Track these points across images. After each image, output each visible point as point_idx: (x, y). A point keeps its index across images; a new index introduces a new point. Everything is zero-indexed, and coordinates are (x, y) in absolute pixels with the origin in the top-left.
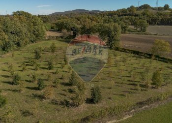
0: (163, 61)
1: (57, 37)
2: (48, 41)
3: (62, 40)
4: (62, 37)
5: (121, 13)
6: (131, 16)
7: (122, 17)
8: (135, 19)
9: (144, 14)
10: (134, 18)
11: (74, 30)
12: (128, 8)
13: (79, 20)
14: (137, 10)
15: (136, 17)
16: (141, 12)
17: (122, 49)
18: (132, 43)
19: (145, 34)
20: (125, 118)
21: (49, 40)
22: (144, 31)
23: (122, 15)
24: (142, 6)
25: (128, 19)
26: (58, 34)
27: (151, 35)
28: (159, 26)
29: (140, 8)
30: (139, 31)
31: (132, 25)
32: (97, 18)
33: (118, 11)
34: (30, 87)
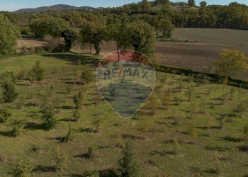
1: (36, 49)
2: (22, 58)
3: (48, 53)
4: (46, 49)
5: (130, 10)
6: (145, 15)
8: (153, 19)
9: (164, 12)
10: (151, 16)
11: (68, 35)
12: (140, 3)
13: (67, 20)
14: (152, 6)
15: (154, 16)
16: (158, 8)
19: (171, 40)
21: (22, 54)
22: (169, 36)
23: (132, 13)
25: (142, 18)
26: (38, 44)
27: (180, 41)
28: (187, 29)
29: (156, 3)
30: (161, 37)
32: (96, 17)
33: (125, 6)
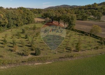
0: (96, 38)
1: (42, 22)
4: (45, 22)
6: (92, 10)
7: (86, 10)
8: (95, 12)
9: (101, 8)
10: (94, 10)
12: (92, 5)
13: (59, 12)
14: (98, 6)
15: (96, 10)
16: (100, 7)
17: (76, 30)
18: (86, 27)
19: (99, 21)
20: (47, 63)
24: (102, 3)
25: (91, 11)
27: (103, 22)
29: (100, 4)
30: (96, 19)
31: (92, 15)
33: (85, 6)
34: (11, 46)
